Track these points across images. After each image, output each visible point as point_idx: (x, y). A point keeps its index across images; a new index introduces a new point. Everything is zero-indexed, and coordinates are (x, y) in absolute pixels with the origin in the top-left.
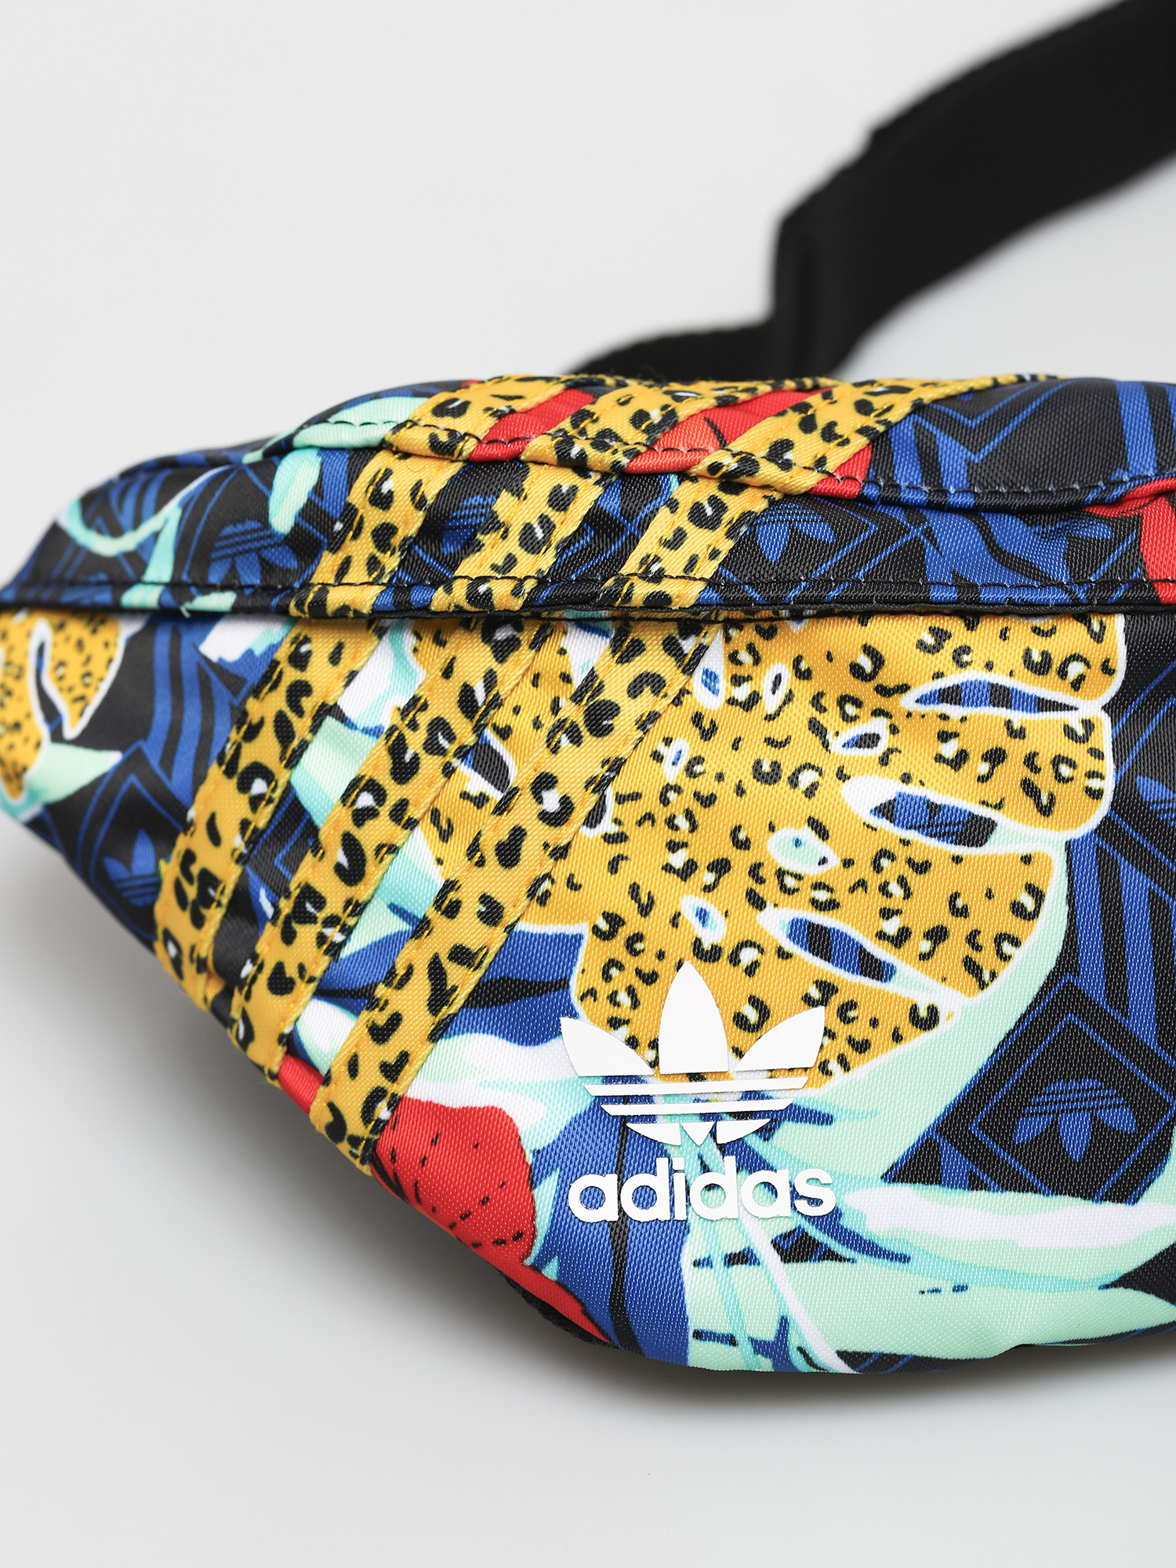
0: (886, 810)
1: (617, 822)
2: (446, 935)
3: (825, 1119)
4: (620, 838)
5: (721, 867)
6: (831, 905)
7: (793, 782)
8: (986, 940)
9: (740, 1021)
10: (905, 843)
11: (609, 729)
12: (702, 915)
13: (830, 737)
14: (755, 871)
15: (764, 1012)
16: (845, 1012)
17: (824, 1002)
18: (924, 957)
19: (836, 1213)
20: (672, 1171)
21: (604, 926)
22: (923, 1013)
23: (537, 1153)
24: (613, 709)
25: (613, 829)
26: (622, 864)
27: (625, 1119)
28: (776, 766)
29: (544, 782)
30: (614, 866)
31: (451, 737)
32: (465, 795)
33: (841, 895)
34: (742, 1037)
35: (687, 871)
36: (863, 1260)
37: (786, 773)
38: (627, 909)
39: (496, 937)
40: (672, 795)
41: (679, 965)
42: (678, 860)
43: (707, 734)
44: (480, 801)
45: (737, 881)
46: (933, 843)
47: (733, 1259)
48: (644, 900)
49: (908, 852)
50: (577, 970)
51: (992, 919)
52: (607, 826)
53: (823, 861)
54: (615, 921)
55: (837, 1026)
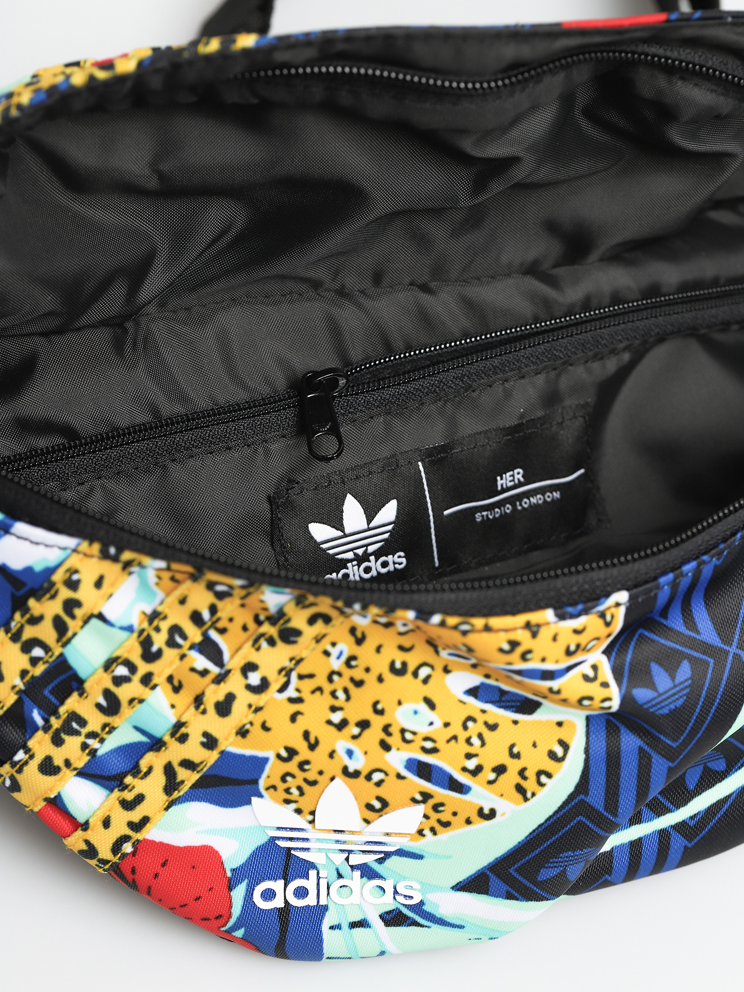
0: (473, 692)
1: (298, 690)
2: (175, 752)
3: (420, 857)
4: (299, 700)
5: (364, 725)
6: (434, 750)
7: (415, 674)
8: (531, 774)
9: (370, 807)
10: (484, 712)
11: (295, 642)
12: (350, 753)
13: (440, 649)
14: (386, 729)
15: (385, 804)
16: (436, 808)
17: (424, 801)
18: (491, 782)
19: (422, 903)
20: (319, 878)
21: (284, 754)
22: (486, 811)
23: (233, 870)
24: (298, 633)
25: (295, 695)
26: (299, 718)
27: (289, 849)
28: (404, 664)
29: (249, 667)
30: (293, 718)
31: (184, 637)
32: (193, 670)
33: (440, 745)
34: (370, 815)
35: (343, 725)
36: (435, 928)
37: (411, 668)
38: (301, 746)
39: (212, 757)
40: (335, 678)
41: (332, 779)
42: (337, 717)
43: (360, 641)
44: (204, 673)
45: (374, 734)
46: (501, 712)
47: (354, 925)
48: (312, 740)
49: (485, 717)
50: (264, 776)
51: (535, 760)
52: (291, 692)
53: (431, 724)
54: (292, 752)
55: (431, 813)
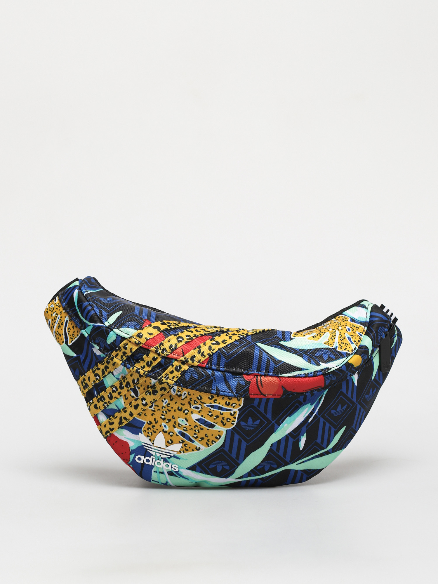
0: (198, 420)
1: (154, 408)
2: (123, 415)
3: (179, 459)
4: (154, 411)
5: (170, 420)
6: (186, 431)
7: (184, 412)
8: (210, 441)
9: (168, 442)
10: (200, 425)
11: (156, 395)
12: (165, 426)
13: (191, 405)
14: (175, 422)
15: (172, 442)
16: (185, 445)
17: (182, 443)
18: (200, 441)
19: (178, 471)
20: (153, 458)
21: (149, 422)
22: (198, 448)
23: (132, 450)
24: (157, 392)
26: (154, 415)
27: (147, 449)
28: (182, 408)
29: (143, 399)
30: (152, 415)
31: (130, 386)
32: (130, 395)
33: (188, 429)
34: (168, 444)
35: (164, 419)
36: (181, 478)
37: (183, 410)
38: (153, 422)
39: (131, 418)
40: (164, 408)
41: (160, 432)
42: (163, 417)
43: (172, 400)
44: (133, 397)
45: (172, 423)
46: (204, 426)
47: (160, 473)
48: (156, 421)
49: (200, 427)
50: (143, 427)
51: (212, 438)
52: (152, 409)
53: (186, 424)
54: (151, 423)
55: (184, 446)
